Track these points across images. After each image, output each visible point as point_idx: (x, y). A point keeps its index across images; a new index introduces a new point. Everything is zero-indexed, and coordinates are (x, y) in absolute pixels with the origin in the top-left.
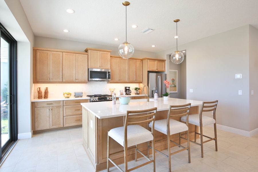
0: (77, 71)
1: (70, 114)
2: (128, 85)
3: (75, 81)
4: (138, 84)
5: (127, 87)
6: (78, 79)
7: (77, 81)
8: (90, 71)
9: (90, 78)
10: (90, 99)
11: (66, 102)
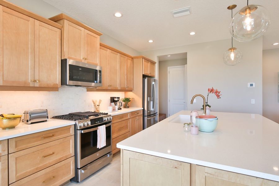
0: (37, 60)
1: (29, 170)
2: (115, 94)
3: (31, 85)
4: (123, 93)
5: (116, 98)
6: (39, 81)
7: (37, 85)
8: (70, 65)
9: (70, 79)
10: (75, 125)
11: (16, 142)
